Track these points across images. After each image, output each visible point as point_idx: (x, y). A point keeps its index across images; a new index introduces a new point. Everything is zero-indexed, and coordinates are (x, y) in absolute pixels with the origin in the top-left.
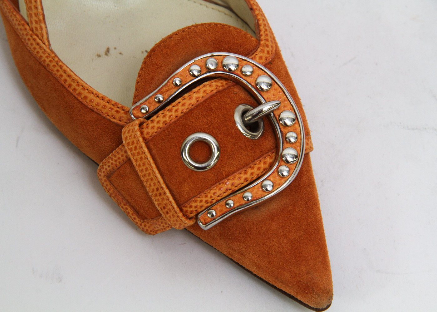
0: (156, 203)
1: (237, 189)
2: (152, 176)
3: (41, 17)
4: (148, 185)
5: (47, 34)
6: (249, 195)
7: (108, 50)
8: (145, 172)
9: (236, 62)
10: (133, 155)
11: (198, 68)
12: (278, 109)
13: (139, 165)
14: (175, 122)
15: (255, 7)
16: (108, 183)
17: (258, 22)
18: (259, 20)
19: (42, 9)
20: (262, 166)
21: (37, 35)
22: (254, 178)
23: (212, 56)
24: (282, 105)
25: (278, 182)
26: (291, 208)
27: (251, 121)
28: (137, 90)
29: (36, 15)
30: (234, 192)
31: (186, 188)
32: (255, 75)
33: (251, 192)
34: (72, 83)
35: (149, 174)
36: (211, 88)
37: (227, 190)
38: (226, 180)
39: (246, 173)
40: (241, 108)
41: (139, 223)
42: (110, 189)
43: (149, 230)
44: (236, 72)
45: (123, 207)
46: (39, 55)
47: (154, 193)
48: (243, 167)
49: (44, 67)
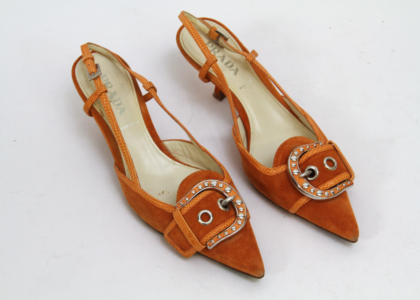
0: (189, 241)
1: (221, 231)
2: (187, 229)
3: (136, 176)
4: (185, 234)
5: (139, 183)
6: (226, 233)
7: (163, 192)
8: (184, 228)
9: (216, 183)
10: (178, 222)
11: (201, 186)
12: (234, 199)
13: (181, 226)
14: (194, 207)
15: (221, 165)
16: (168, 238)
17: (223, 170)
18: (223, 169)
19: (136, 173)
20: (230, 221)
21: (135, 184)
22: (228, 227)
23: (206, 181)
24: (236, 197)
25: (238, 227)
26: (244, 238)
27: (225, 205)
28: (177, 198)
29: (134, 176)
30: (220, 232)
31: (201, 233)
32: (224, 187)
33: (227, 232)
34: (151, 199)
35: (186, 229)
36: (207, 193)
37: (217, 231)
38: (216, 228)
39: (224, 224)
40: (220, 199)
41: (183, 253)
42: (169, 241)
43: (187, 255)
44: (216, 186)
45: (175, 248)
46: (137, 191)
47: (188, 236)
48: (223, 222)
49: (139, 196)
